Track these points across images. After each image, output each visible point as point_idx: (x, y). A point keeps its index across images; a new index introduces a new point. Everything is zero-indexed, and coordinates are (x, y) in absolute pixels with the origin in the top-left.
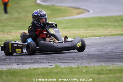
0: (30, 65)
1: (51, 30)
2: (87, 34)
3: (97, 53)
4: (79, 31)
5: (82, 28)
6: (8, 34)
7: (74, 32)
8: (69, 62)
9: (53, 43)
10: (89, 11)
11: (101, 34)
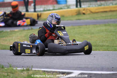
9: (62, 45)
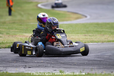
0: (36, 69)
1: (58, 35)
2: (86, 40)
3: (97, 59)
4: (78, 36)
5: (81, 34)
6: (13, 37)
7: (74, 37)
8: (71, 67)
10: (86, 17)
11: (99, 40)
